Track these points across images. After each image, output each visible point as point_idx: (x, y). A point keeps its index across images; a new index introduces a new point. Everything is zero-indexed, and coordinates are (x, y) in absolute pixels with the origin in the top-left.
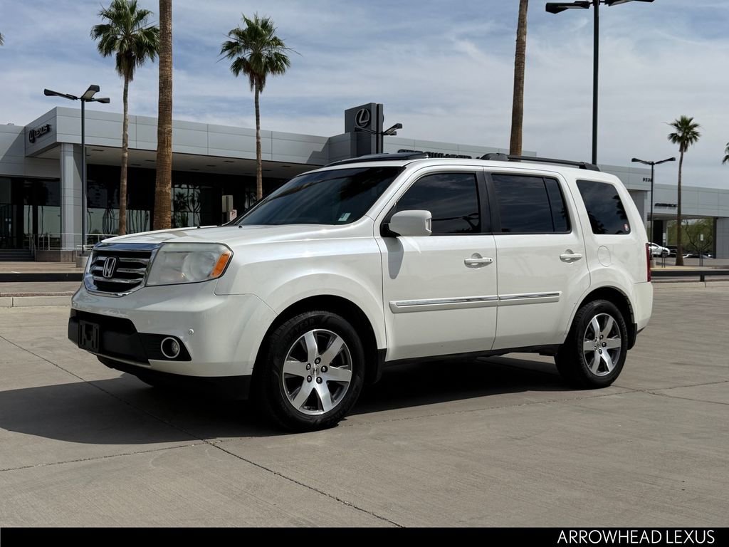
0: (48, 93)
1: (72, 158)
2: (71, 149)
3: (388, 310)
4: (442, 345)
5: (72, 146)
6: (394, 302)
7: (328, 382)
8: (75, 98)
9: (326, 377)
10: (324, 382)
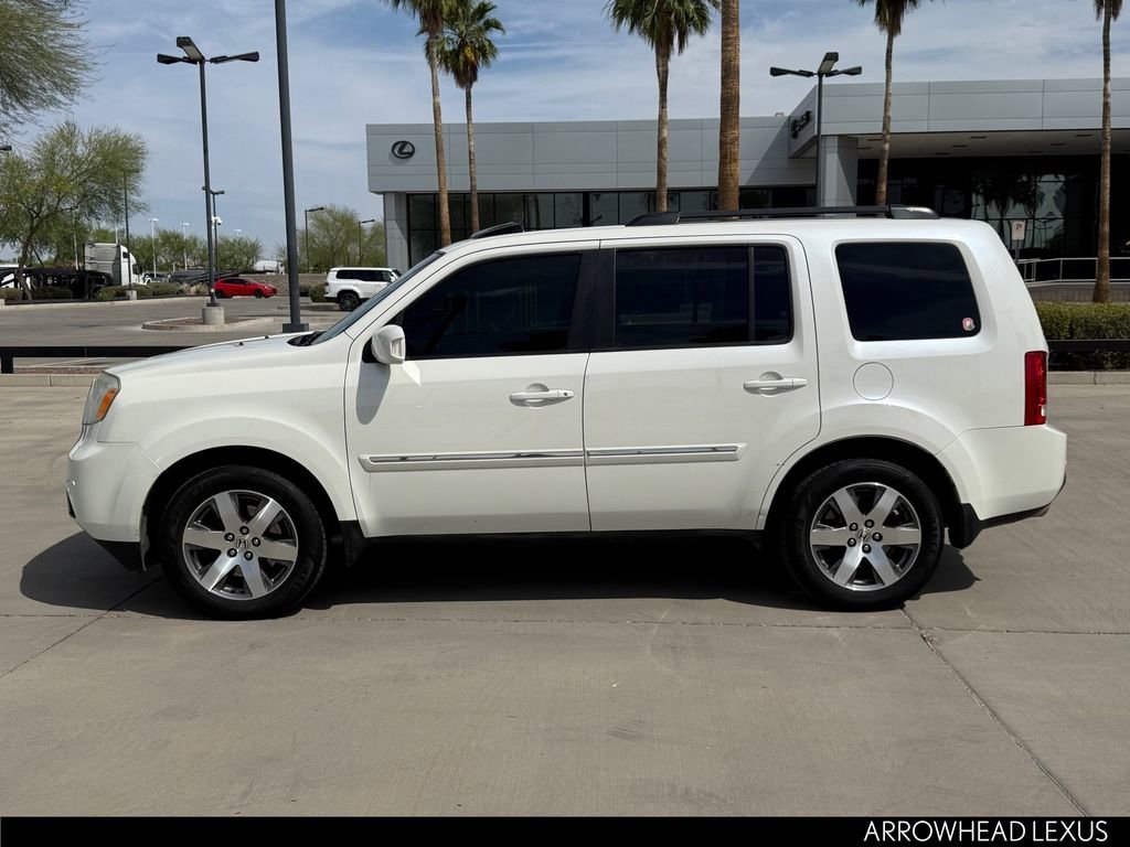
0: (776, 72)
1: (836, 156)
2: (834, 143)
3: (357, 469)
4: (476, 519)
5: (836, 139)
6: (367, 457)
7: (260, 559)
8: (809, 74)
9: (258, 553)
10: (255, 559)
